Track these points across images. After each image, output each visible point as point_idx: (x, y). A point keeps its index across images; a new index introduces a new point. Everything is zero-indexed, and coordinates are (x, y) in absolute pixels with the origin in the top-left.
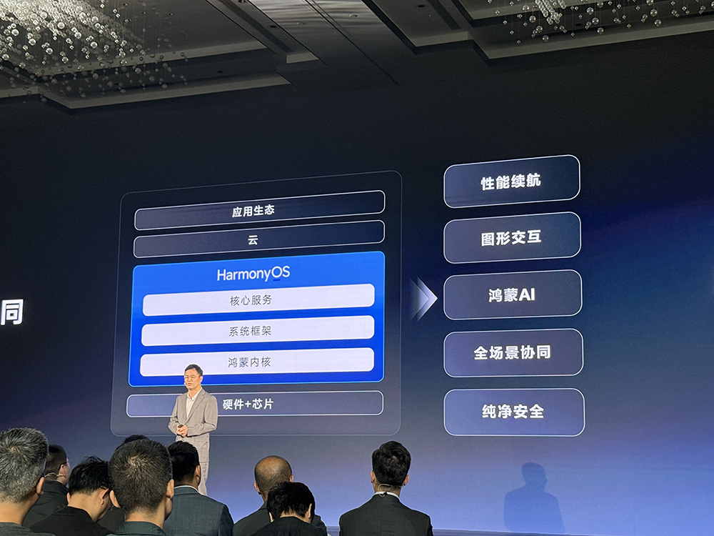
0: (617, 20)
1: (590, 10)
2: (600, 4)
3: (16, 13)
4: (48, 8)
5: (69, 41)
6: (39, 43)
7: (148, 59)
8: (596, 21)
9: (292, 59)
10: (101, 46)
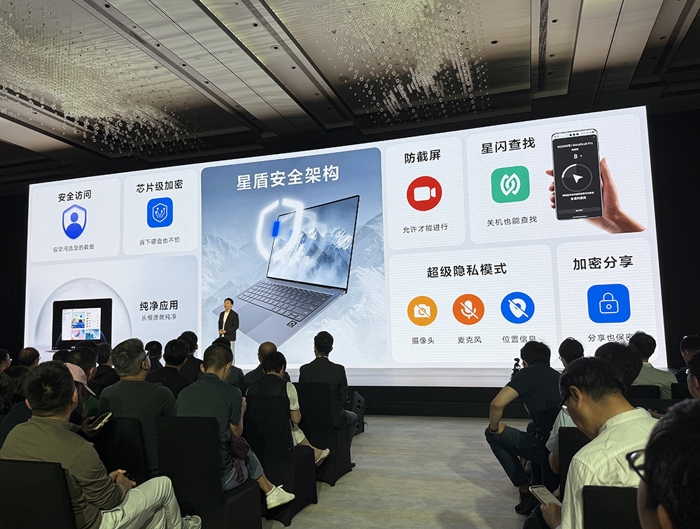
0: (426, 115)
1: (413, 111)
2: (418, 107)
3: (121, 115)
4: (137, 111)
5: (149, 128)
6: (134, 129)
7: (190, 137)
8: (416, 116)
9: (264, 136)
10: (165, 130)
